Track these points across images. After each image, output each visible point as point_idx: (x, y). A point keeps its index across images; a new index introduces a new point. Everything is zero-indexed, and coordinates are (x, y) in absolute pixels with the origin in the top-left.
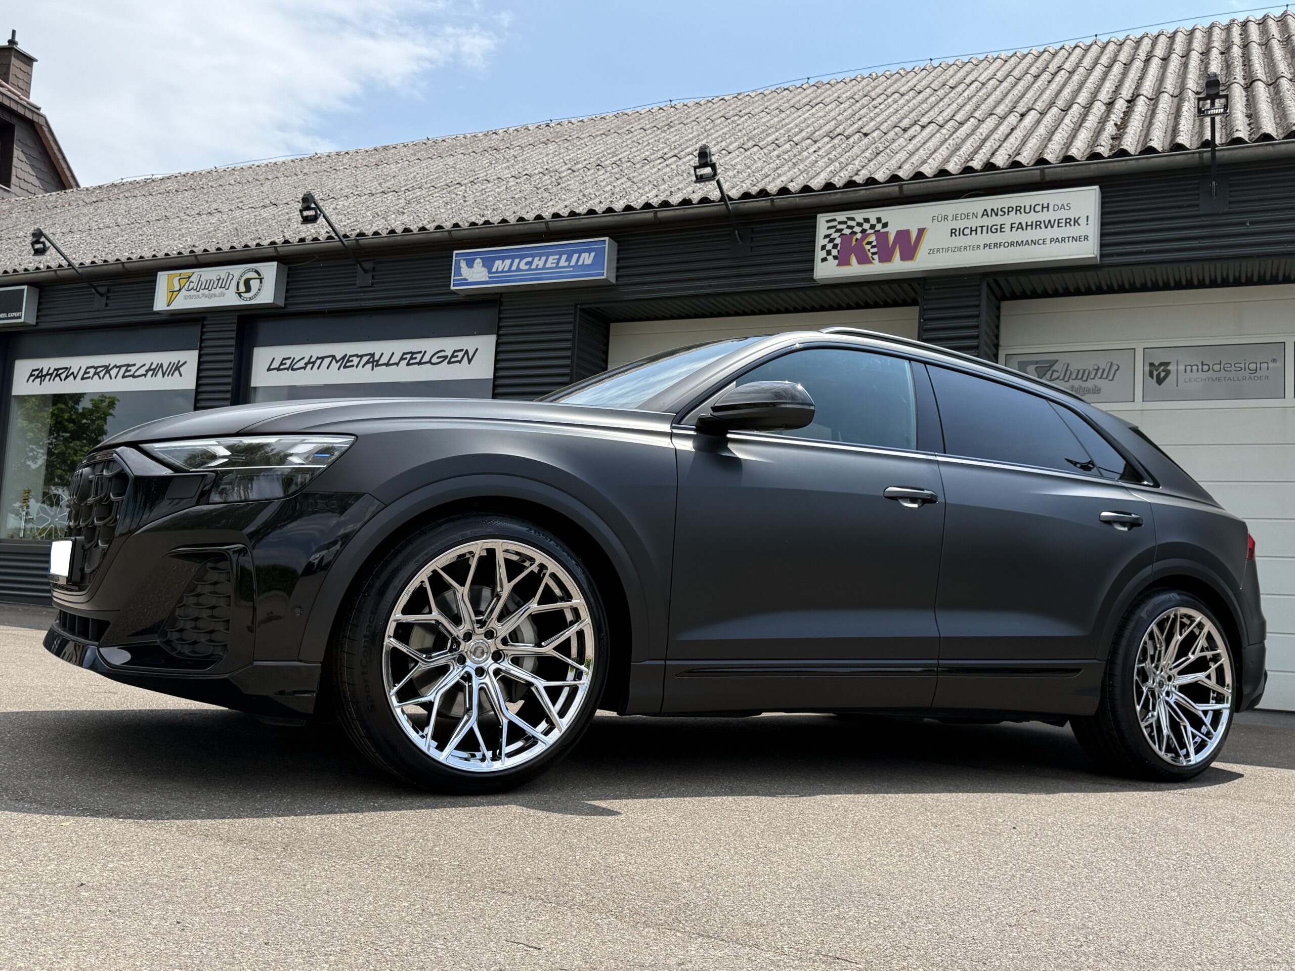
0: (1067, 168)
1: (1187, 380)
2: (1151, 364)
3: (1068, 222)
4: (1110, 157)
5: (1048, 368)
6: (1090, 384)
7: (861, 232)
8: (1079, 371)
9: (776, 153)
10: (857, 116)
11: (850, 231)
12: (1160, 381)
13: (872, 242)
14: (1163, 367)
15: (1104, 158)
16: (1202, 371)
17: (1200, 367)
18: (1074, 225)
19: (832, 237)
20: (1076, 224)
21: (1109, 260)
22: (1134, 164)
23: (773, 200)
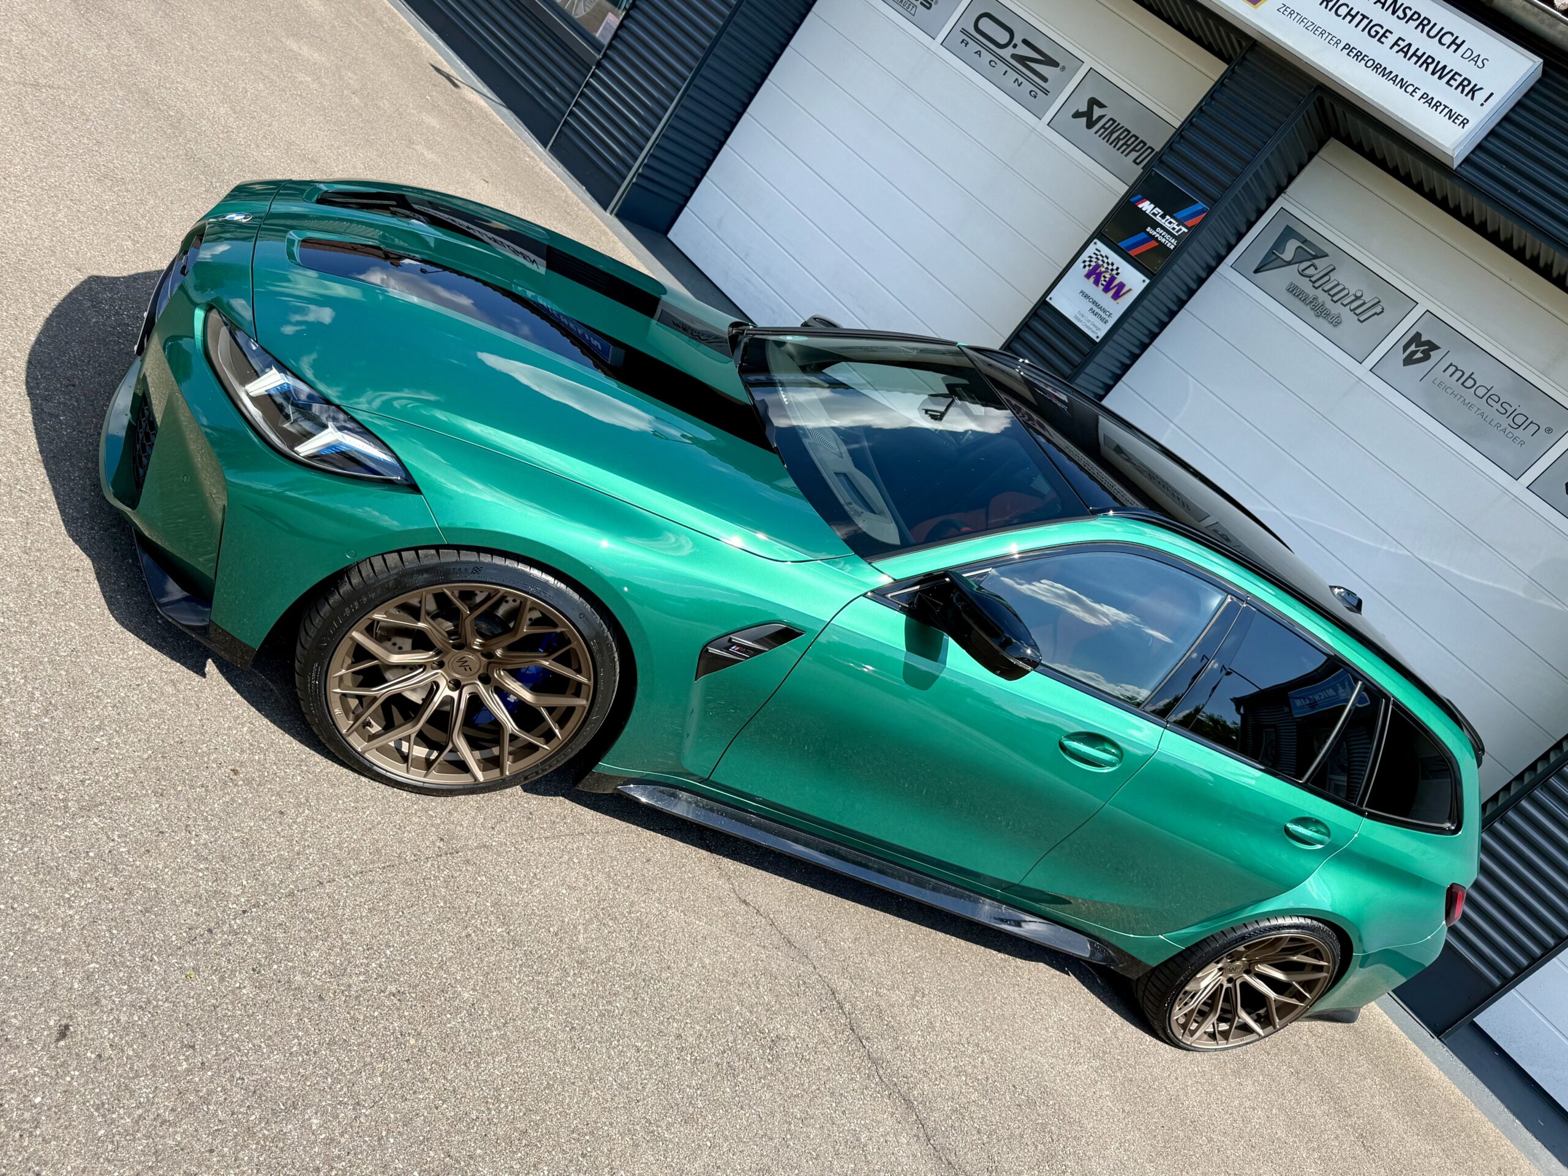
1: (1437, 382)
3: (1464, 84)
5: (1311, 257)
8: (1338, 284)
12: (1408, 361)
14: (1426, 348)
16: (1463, 384)
17: (1466, 376)
18: (1467, 95)
20: (1470, 94)
21: (1470, 173)
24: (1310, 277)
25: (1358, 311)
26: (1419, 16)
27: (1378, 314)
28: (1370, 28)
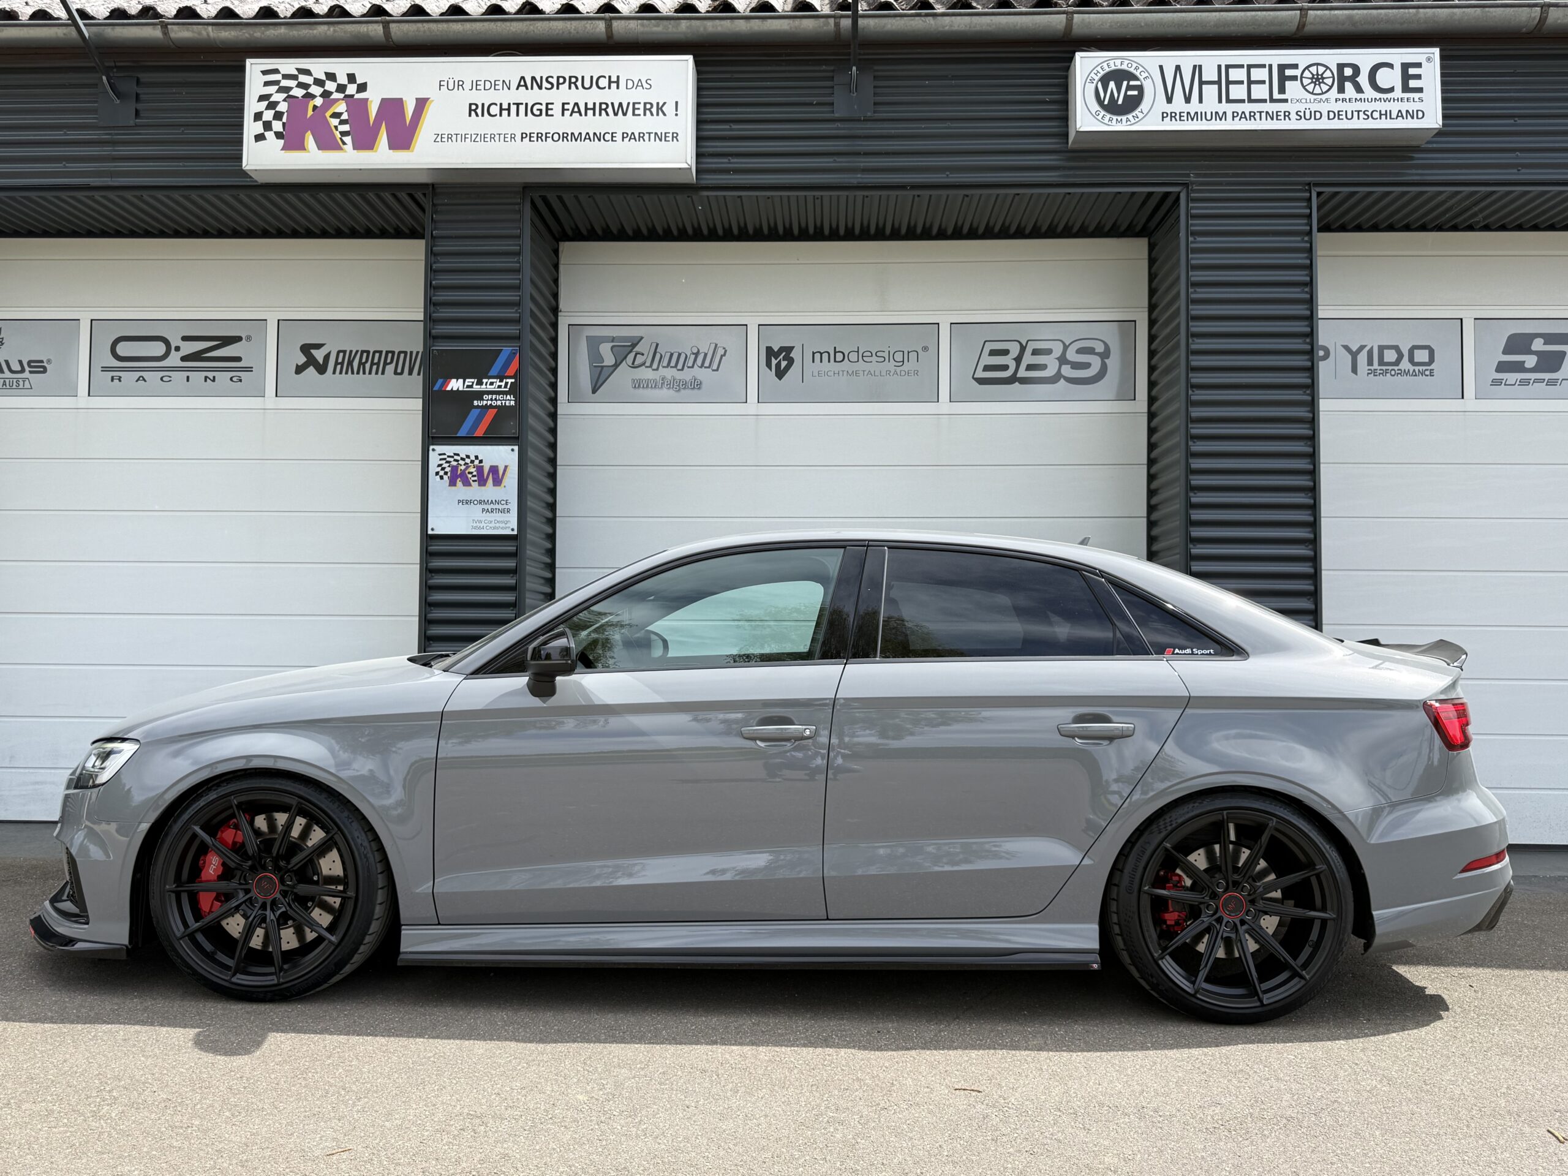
0: (645, 21)
1: (816, 373)
2: (769, 350)
3: (648, 108)
4: (708, 12)
5: (628, 349)
6: (687, 375)
7: (320, 96)
11: (305, 92)
12: (780, 374)
13: (341, 114)
14: (784, 353)
15: (699, 12)
16: (835, 361)
17: (832, 355)
18: (658, 114)
19: (271, 100)
20: (660, 112)
21: (708, 180)
22: (741, 26)
23: (165, 26)
26: (564, 78)
28: (530, 110)
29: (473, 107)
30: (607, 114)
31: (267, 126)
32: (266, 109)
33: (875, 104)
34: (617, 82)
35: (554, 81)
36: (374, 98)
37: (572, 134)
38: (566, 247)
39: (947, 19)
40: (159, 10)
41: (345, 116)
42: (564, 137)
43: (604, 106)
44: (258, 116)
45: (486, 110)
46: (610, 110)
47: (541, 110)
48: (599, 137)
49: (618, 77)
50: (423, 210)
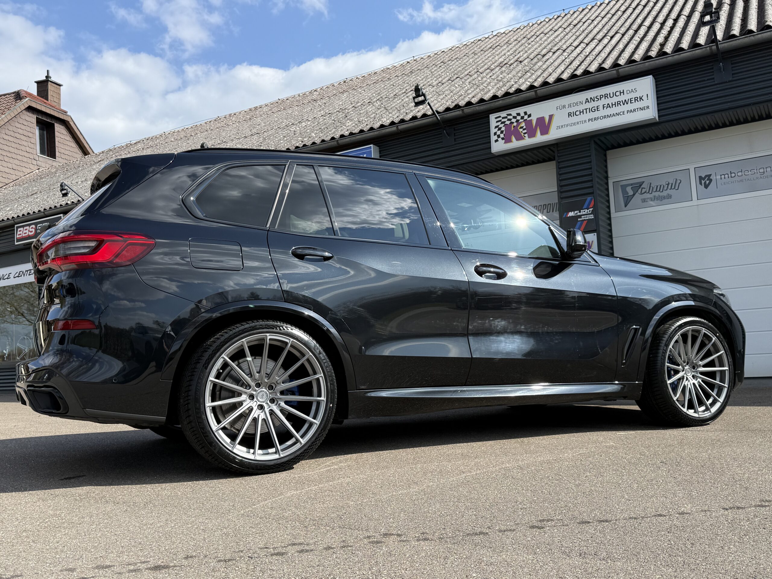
0: (630, 67)
1: (723, 184)
2: (701, 178)
3: (636, 99)
4: (657, 57)
5: (639, 187)
6: (665, 193)
8: (657, 187)
9: (469, 80)
10: (518, 51)
11: (509, 122)
12: (706, 186)
14: (707, 178)
15: (653, 58)
16: (731, 177)
17: (730, 175)
19: (499, 127)
20: (641, 100)
21: (664, 119)
22: (670, 59)
23: (463, 110)
24: (645, 192)
25: (673, 187)
26: (603, 95)
27: (680, 183)
28: (591, 110)
29: (570, 114)
30: (621, 105)
31: (499, 136)
32: (498, 130)
33: (733, 74)
34: (623, 92)
35: (599, 97)
36: (534, 119)
37: (608, 115)
38: (609, 153)
39: (760, 36)
40: (460, 105)
41: (524, 127)
42: (605, 117)
43: (619, 103)
44: (495, 134)
45: (575, 114)
46: (621, 103)
47: (595, 109)
48: (618, 114)
49: (623, 90)
50: (554, 152)
